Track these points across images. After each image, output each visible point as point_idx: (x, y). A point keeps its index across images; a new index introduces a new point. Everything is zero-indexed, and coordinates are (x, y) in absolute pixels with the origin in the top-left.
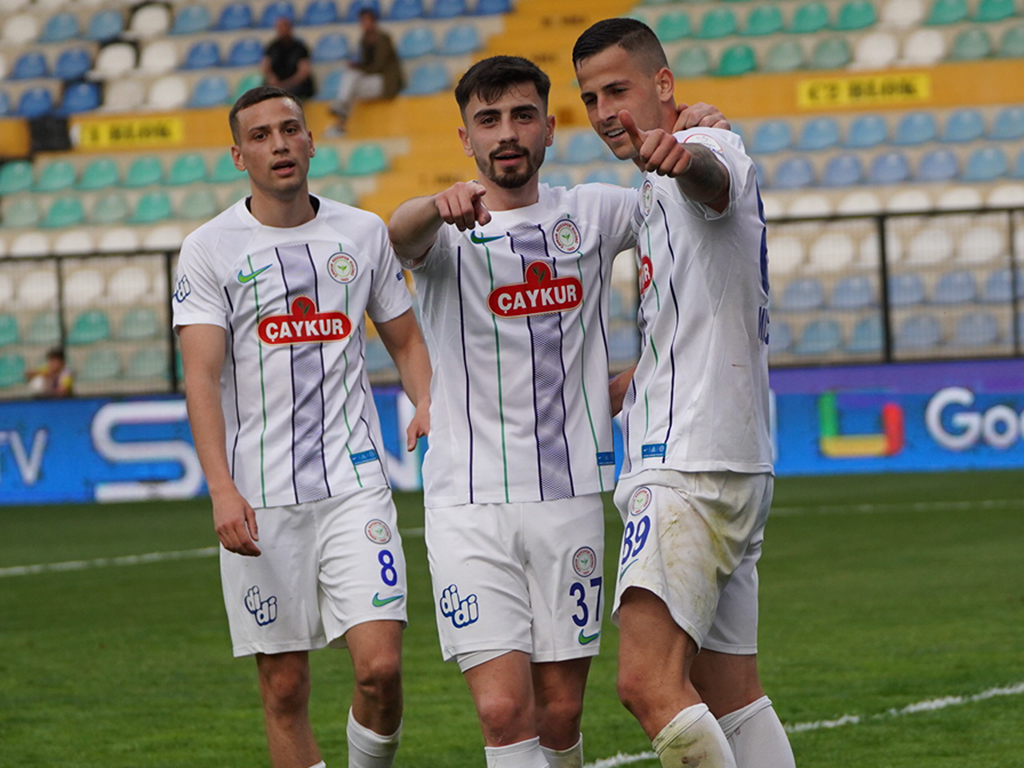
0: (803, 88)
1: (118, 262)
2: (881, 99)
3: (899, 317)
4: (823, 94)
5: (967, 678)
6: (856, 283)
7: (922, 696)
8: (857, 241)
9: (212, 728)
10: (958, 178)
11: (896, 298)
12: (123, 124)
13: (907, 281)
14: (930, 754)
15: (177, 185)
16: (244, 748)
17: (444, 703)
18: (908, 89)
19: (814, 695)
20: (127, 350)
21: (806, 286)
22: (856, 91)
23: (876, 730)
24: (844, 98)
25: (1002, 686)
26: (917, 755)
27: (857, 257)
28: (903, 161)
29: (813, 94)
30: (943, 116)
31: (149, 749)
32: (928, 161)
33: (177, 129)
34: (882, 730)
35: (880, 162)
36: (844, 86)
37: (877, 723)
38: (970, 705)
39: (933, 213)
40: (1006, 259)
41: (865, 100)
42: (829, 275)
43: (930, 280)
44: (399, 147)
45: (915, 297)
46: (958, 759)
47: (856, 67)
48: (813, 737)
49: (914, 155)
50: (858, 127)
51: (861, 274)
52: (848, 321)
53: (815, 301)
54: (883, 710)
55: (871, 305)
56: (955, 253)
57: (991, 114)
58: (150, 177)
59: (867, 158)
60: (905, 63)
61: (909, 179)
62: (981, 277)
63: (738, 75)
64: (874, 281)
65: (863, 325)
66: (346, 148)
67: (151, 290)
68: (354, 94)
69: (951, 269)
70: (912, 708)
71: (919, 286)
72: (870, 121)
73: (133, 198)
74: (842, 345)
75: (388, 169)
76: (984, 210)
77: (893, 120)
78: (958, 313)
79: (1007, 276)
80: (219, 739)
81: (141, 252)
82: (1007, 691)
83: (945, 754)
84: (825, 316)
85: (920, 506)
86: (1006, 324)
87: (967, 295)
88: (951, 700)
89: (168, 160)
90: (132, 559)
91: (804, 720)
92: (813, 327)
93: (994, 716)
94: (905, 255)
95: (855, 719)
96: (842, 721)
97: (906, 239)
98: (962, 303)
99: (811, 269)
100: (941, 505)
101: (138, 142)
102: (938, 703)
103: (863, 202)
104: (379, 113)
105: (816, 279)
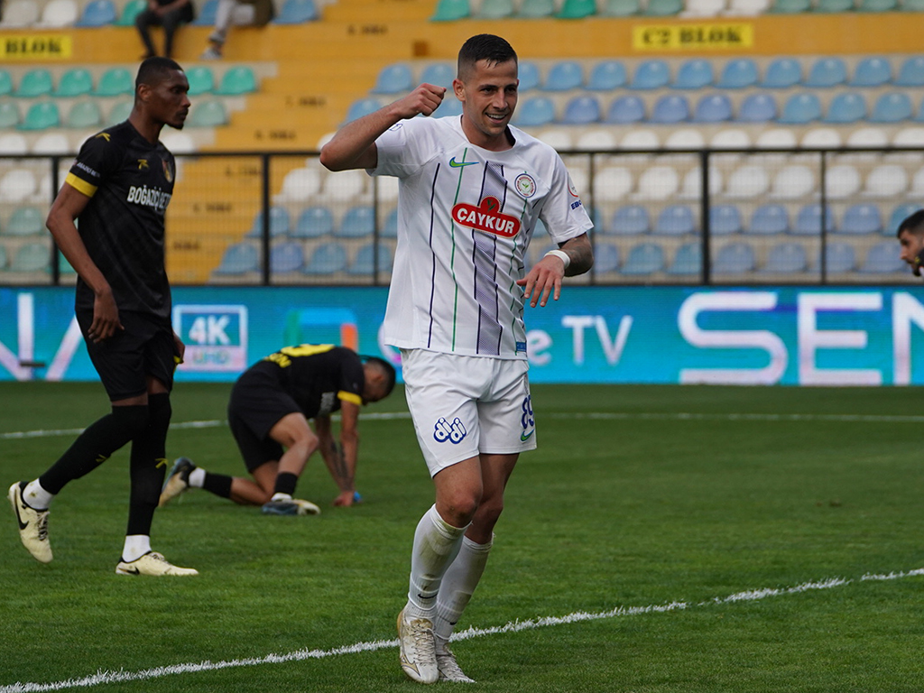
0: (639, 32)
1: (9, 163)
2: (708, 45)
3: (717, 244)
4: (655, 38)
5: (783, 572)
6: (679, 212)
7: (743, 587)
8: (682, 173)
9: (100, 589)
10: (776, 120)
11: (715, 227)
12: (19, 39)
13: (726, 211)
14: (751, 639)
15: (65, 96)
16: (130, 609)
17: (309, 575)
18: (733, 37)
19: (644, 583)
20: (14, 244)
21: (634, 212)
22: (685, 37)
23: (701, 615)
24: (675, 42)
25: (814, 582)
26: (741, 640)
27: (680, 188)
28: (726, 101)
29: (646, 38)
30: (764, 63)
31: (44, 606)
32: (749, 102)
33: (66, 45)
34: (708, 616)
35: (705, 102)
36: (675, 32)
37: (703, 609)
38: (785, 597)
39: (752, 151)
40: (818, 195)
41: (694, 45)
42: (656, 203)
43: (747, 212)
44: (269, 70)
45: (734, 227)
46: (777, 645)
47: (685, 15)
48: (645, 619)
49: (737, 98)
50: (686, 69)
51: (684, 203)
52: (671, 245)
53: (642, 227)
54: (707, 599)
55: (692, 233)
56: (770, 189)
57: (808, 63)
58: (42, 88)
59: (693, 98)
60: (732, 13)
61: (731, 120)
62: (793, 211)
63: (580, 18)
64: (696, 210)
65: (685, 249)
66: (220, 69)
67: (37, 191)
68: (230, 21)
69: (766, 201)
70: (734, 598)
71: (736, 216)
72: (698, 65)
73: (24, 106)
74: (664, 267)
75: (257, 90)
76: (798, 150)
77: (719, 64)
78: (771, 242)
79: (817, 211)
80: (107, 599)
81: (30, 156)
82: (819, 586)
83: (765, 640)
84: (651, 240)
85: (734, 417)
86: (815, 255)
87: (781, 226)
88: (768, 591)
89: (58, 72)
90: (19, 434)
91: (637, 604)
92: (639, 249)
93: (808, 608)
94: (724, 188)
95: (683, 605)
96: (671, 607)
97: (726, 174)
98: (775, 234)
99: (638, 197)
100: (752, 416)
101: (31, 56)
102: (758, 594)
103: (689, 138)
104: (250, 37)
105: (643, 207)
